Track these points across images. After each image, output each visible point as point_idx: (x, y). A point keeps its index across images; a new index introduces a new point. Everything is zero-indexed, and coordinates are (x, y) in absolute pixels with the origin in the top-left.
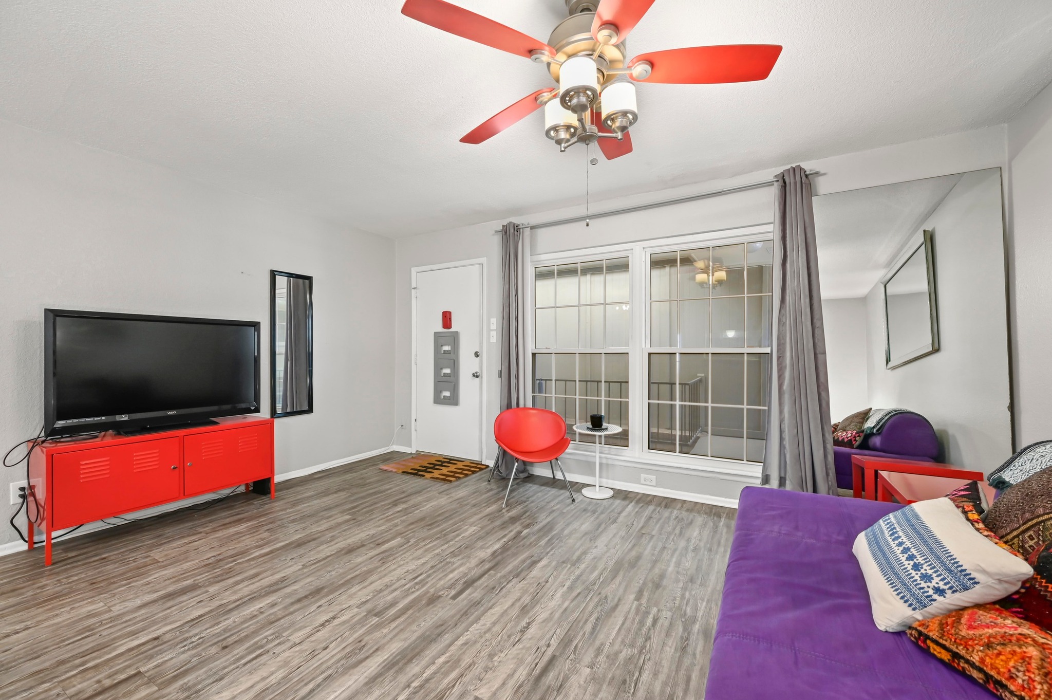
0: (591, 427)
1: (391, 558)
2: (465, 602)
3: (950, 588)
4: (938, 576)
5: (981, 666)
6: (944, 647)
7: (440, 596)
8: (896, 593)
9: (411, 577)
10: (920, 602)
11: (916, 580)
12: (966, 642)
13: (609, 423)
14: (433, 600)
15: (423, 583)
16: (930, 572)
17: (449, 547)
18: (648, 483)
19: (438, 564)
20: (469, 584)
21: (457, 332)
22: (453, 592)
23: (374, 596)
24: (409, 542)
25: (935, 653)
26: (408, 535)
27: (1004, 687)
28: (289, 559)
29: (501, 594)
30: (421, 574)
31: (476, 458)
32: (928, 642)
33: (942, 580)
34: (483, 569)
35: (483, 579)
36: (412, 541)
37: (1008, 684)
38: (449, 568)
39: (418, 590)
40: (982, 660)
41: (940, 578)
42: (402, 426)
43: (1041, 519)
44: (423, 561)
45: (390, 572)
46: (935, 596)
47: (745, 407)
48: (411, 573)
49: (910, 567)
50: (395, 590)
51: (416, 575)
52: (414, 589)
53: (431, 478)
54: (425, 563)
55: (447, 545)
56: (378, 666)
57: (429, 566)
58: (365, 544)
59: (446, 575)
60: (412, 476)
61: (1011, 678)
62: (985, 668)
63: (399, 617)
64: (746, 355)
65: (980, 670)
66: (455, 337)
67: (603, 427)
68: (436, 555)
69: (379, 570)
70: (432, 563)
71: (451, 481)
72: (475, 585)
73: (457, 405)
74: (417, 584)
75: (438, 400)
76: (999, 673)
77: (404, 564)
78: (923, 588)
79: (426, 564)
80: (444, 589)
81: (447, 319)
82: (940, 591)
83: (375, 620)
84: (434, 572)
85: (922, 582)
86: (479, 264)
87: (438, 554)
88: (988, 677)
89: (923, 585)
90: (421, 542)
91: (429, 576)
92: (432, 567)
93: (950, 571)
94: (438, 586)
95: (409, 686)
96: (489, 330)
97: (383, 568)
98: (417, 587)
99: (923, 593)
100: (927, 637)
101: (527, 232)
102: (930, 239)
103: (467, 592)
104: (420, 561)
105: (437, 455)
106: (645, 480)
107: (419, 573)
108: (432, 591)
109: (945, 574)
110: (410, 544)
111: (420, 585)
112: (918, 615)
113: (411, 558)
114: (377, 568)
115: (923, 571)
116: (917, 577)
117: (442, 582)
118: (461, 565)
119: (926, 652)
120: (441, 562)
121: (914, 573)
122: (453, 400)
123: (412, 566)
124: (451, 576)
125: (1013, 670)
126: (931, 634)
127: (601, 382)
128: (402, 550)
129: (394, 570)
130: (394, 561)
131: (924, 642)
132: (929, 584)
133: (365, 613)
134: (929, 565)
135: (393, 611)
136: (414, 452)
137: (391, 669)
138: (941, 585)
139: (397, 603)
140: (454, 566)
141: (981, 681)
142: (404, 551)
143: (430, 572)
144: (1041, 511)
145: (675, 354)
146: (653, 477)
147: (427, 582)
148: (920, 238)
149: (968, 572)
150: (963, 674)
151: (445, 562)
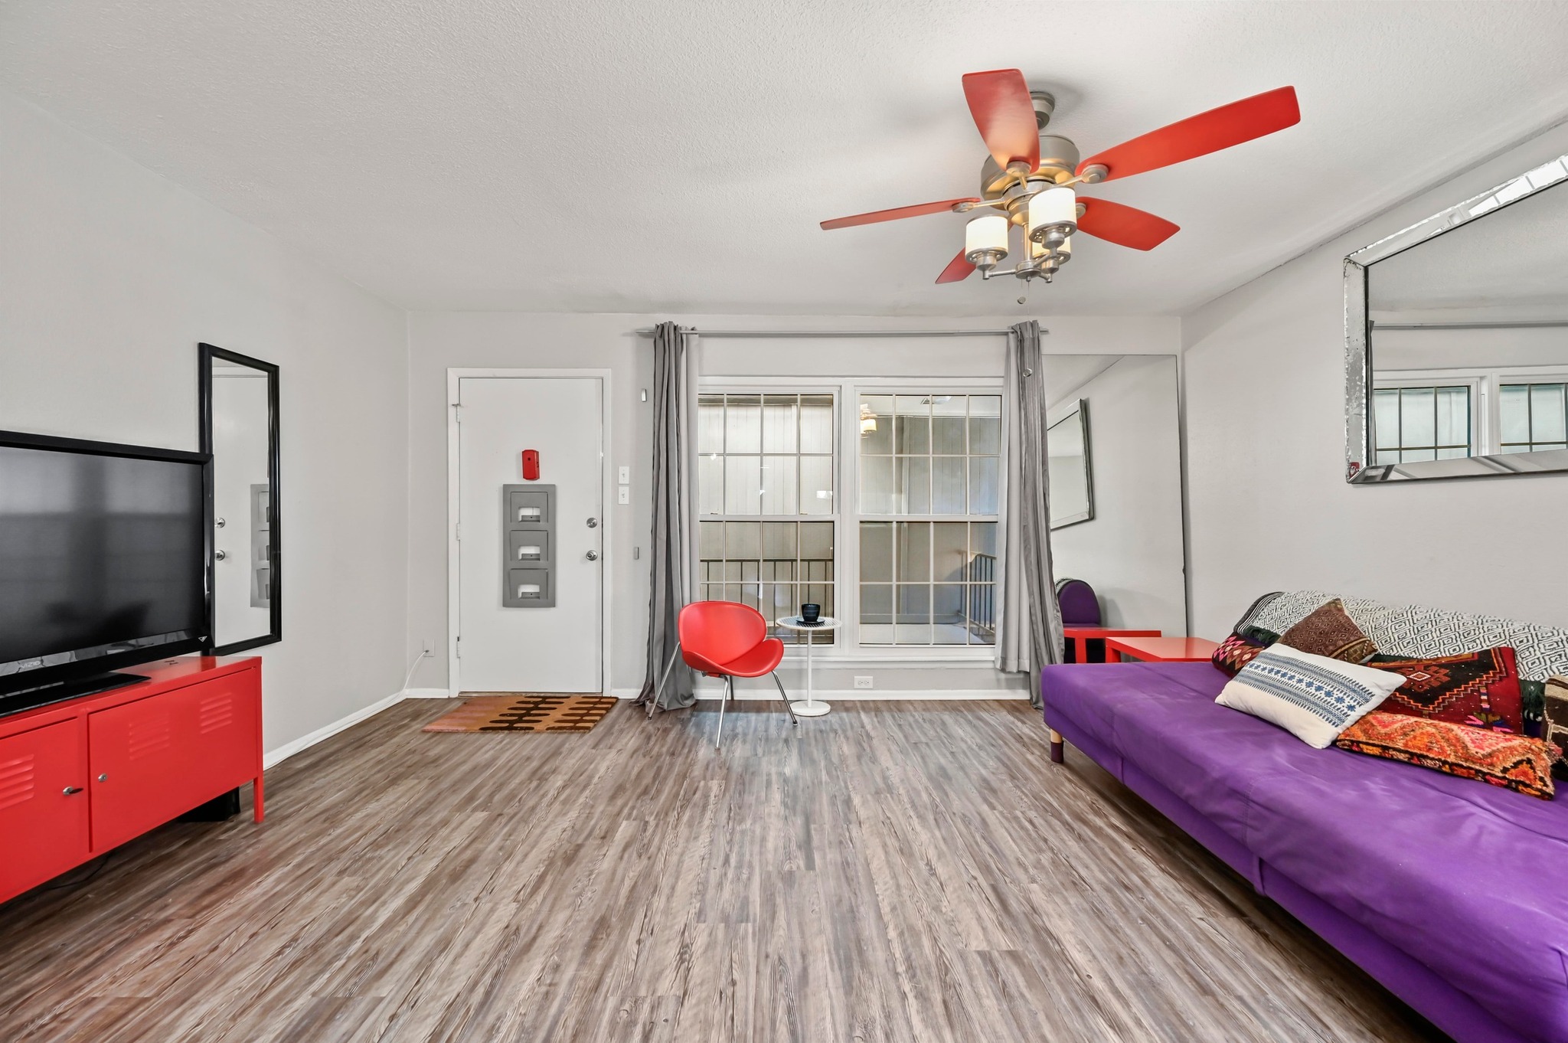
0: (802, 620)
3: (1358, 703)
4: (1348, 697)
5: (1407, 749)
6: (1373, 745)
8: (1321, 717)
10: (1340, 719)
11: (1333, 704)
12: (1388, 736)
13: (825, 616)
16: (1341, 695)
18: (863, 686)
21: (554, 485)
25: (1369, 751)
27: (1426, 757)
28: (470, 900)
31: (592, 688)
32: (1361, 745)
33: (1351, 699)
37: (1428, 754)
40: (1406, 745)
41: (1349, 698)
42: (427, 651)
43: (1343, 649)
46: (1349, 712)
47: (968, 583)
49: (1323, 696)
53: (548, 729)
56: (832, 970)
58: (579, 842)
60: (506, 732)
61: (1430, 749)
62: (1409, 750)
64: (969, 523)
65: (1406, 752)
66: (548, 494)
67: (818, 620)
71: (588, 728)
73: (554, 606)
75: (511, 599)
76: (1420, 749)
78: (1339, 709)
81: (530, 463)
82: (1351, 708)
85: (1338, 704)
86: (596, 378)
88: (1412, 754)
89: (1339, 706)
93: (1354, 691)
95: (897, 974)
96: (617, 485)
99: (1341, 711)
100: (1359, 742)
101: (694, 340)
102: (1085, 406)
105: (509, 694)
106: (860, 683)
109: (1352, 694)
112: (1340, 730)
115: (1335, 696)
116: (1333, 701)
119: (1361, 753)
121: (1329, 699)
122: (546, 598)
125: (1429, 744)
126: (1360, 740)
127: (796, 560)
131: (1358, 746)
132: (1343, 704)
133: (723, 925)
134: (1338, 690)
136: (455, 695)
137: (852, 966)
138: (1352, 703)
141: (1406, 760)
144: (1341, 643)
145: (892, 522)
146: (870, 678)
148: (1076, 406)
149: (1367, 689)
150: (1392, 760)
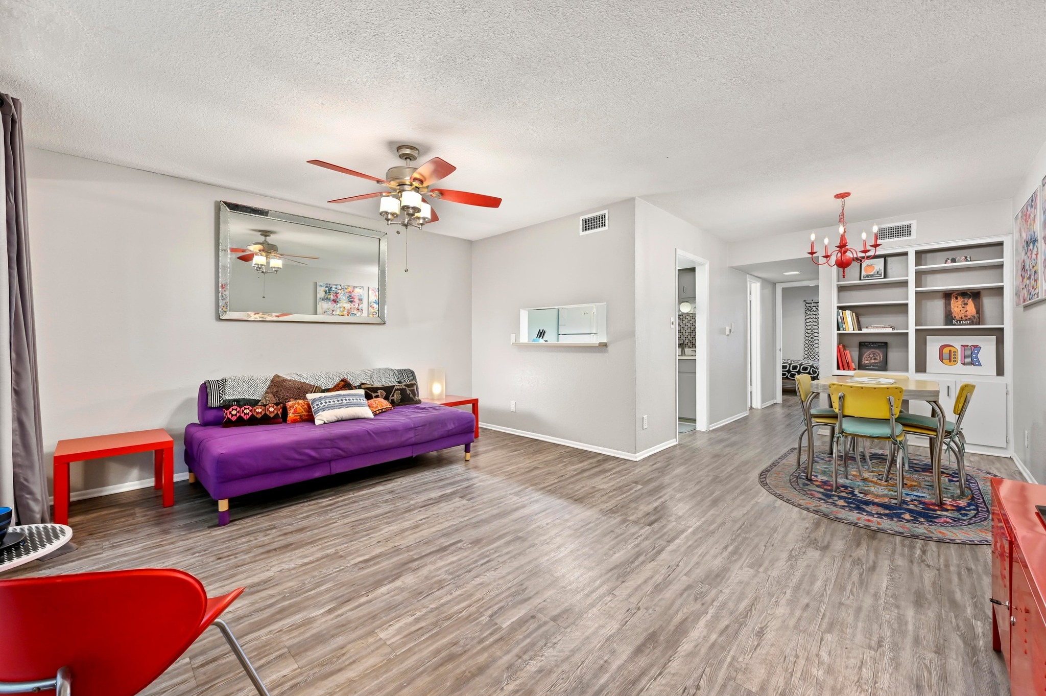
1: (513, 590)
2: (454, 537)
7: (470, 544)
9: (493, 563)
14: (476, 542)
15: (482, 556)
17: (440, 598)
19: (463, 574)
20: (444, 549)
22: (459, 545)
23: (525, 551)
24: (491, 616)
26: (491, 634)
29: (423, 538)
30: (482, 565)
34: (422, 561)
35: (428, 551)
36: (485, 619)
38: (454, 568)
39: (488, 551)
44: (478, 581)
45: (513, 572)
48: (492, 568)
50: (507, 553)
51: (487, 565)
52: (491, 552)
54: (475, 577)
55: (442, 601)
57: (472, 573)
59: (460, 560)
63: (504, 534)
68: (460, 586)
69: (524, 576)
70: (468, 576)
72: (438, 548)
74: (488, 556)
77: (499, 579)
79: (475, 575)
80: (466, 549)
83: (520, 534)
84: (469, 565)
87: (458, 587)
90: (475, 613)
91: (476, 561)
92: (469, 571)
94: (470, 551)
97: (521, 577)
98: (488, 553)
103: (448, 543)
104: (481, 580)
107: (484, 566)
108: (476, 548)
110: (490, 612)
111: (485, 554)
113: (491, 587)
114: (528, 579)
117: (465, 554)
118: (440, 569)
120: (458, 576)
123: (491, 575)
124: (455, 559)
128: (500, 601)
129: (509, 574)
130: (509, 585)
135: (508, 538)
139: (505, 543)
140: (447, 568)
142: (497, 599)
143: (474, 566)
147: (478, 556)
151: (454, 576)
